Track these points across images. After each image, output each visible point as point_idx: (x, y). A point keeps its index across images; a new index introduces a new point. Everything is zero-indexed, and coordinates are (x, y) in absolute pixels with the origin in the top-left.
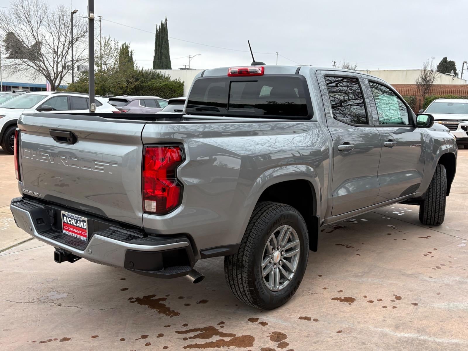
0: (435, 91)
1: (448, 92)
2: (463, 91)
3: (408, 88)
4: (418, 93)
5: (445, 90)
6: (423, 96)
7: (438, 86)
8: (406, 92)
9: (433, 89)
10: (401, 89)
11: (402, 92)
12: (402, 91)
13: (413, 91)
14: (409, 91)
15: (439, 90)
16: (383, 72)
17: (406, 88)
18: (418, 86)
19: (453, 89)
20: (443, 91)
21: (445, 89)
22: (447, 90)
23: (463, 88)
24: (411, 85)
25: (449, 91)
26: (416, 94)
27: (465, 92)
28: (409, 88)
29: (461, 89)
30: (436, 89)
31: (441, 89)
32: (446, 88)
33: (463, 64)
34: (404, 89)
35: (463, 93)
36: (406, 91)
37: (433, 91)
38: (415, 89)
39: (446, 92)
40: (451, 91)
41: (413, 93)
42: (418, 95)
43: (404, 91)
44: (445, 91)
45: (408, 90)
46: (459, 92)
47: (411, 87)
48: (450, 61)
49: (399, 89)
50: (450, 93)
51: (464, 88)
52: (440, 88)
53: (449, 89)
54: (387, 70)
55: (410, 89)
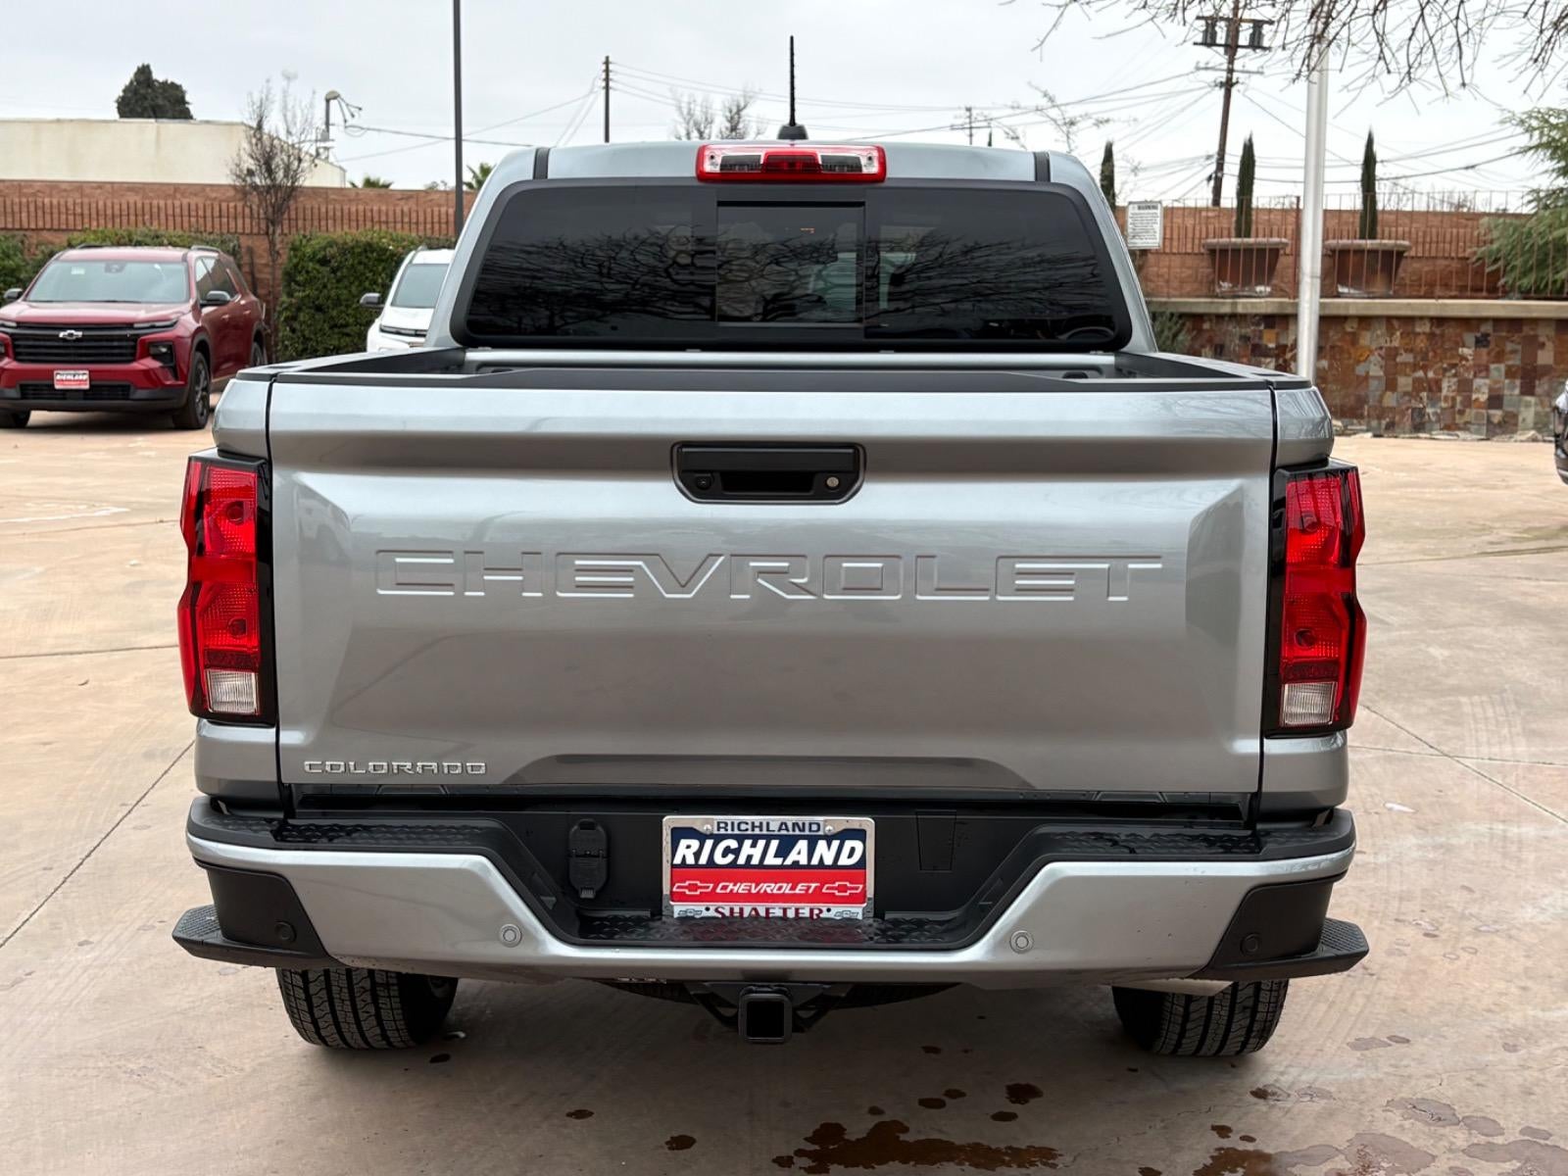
0: (308, 212)
1: (361, 219)
2: (414, 215)
3: (193, 201)
4: (240, 222)
5: (346, 211)
6: (267, 233)
7: (316, 191)
8: (186, 219)
9: (300, 206)
10: (162, 203)
11: (171, 218)
12: (170, 212)
13: (216, 214)
14: (201, 213)
15: (323, 210)
16: (54, 126)
17: (185, 202)
18: (243, 192)
19: (375, 208)
20: (338, 214)
21: (346, 208)
22: (353, 209)
23: (412, 204)
24: (203, 187)
25: (361, 214)
26: (232, 225)
27: (421, 219)
28: (200, 201)
29: (406, 209)
30: (308, 206)
31: (331, 207)
32: (350, 201)
33: (328, 101)
34: (177, 203)
35: (417, 223)
36: (186, 213)
37: (301, 215)
38: (224, 205)
39: (353, 217)
40: (369, 214)
41: (217, 221)
42: (247, 231)
43: (178, 211)
44: (346, 217)
45: (193, 207)
46: (399, 219)
47: (207, 198)
48: (165, 83)
49: (155, 202)
50: (369, 225)
51: (417, 205)
52: (327, 201)
53: (361, 208)
54: (72, 121)
55: (201, 206)
